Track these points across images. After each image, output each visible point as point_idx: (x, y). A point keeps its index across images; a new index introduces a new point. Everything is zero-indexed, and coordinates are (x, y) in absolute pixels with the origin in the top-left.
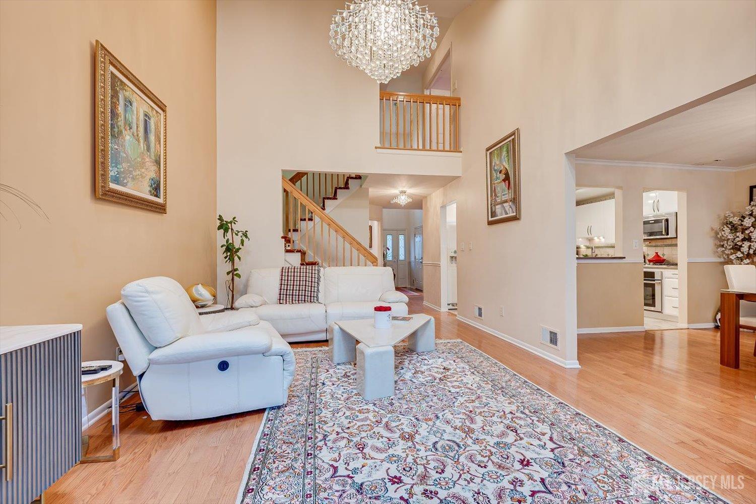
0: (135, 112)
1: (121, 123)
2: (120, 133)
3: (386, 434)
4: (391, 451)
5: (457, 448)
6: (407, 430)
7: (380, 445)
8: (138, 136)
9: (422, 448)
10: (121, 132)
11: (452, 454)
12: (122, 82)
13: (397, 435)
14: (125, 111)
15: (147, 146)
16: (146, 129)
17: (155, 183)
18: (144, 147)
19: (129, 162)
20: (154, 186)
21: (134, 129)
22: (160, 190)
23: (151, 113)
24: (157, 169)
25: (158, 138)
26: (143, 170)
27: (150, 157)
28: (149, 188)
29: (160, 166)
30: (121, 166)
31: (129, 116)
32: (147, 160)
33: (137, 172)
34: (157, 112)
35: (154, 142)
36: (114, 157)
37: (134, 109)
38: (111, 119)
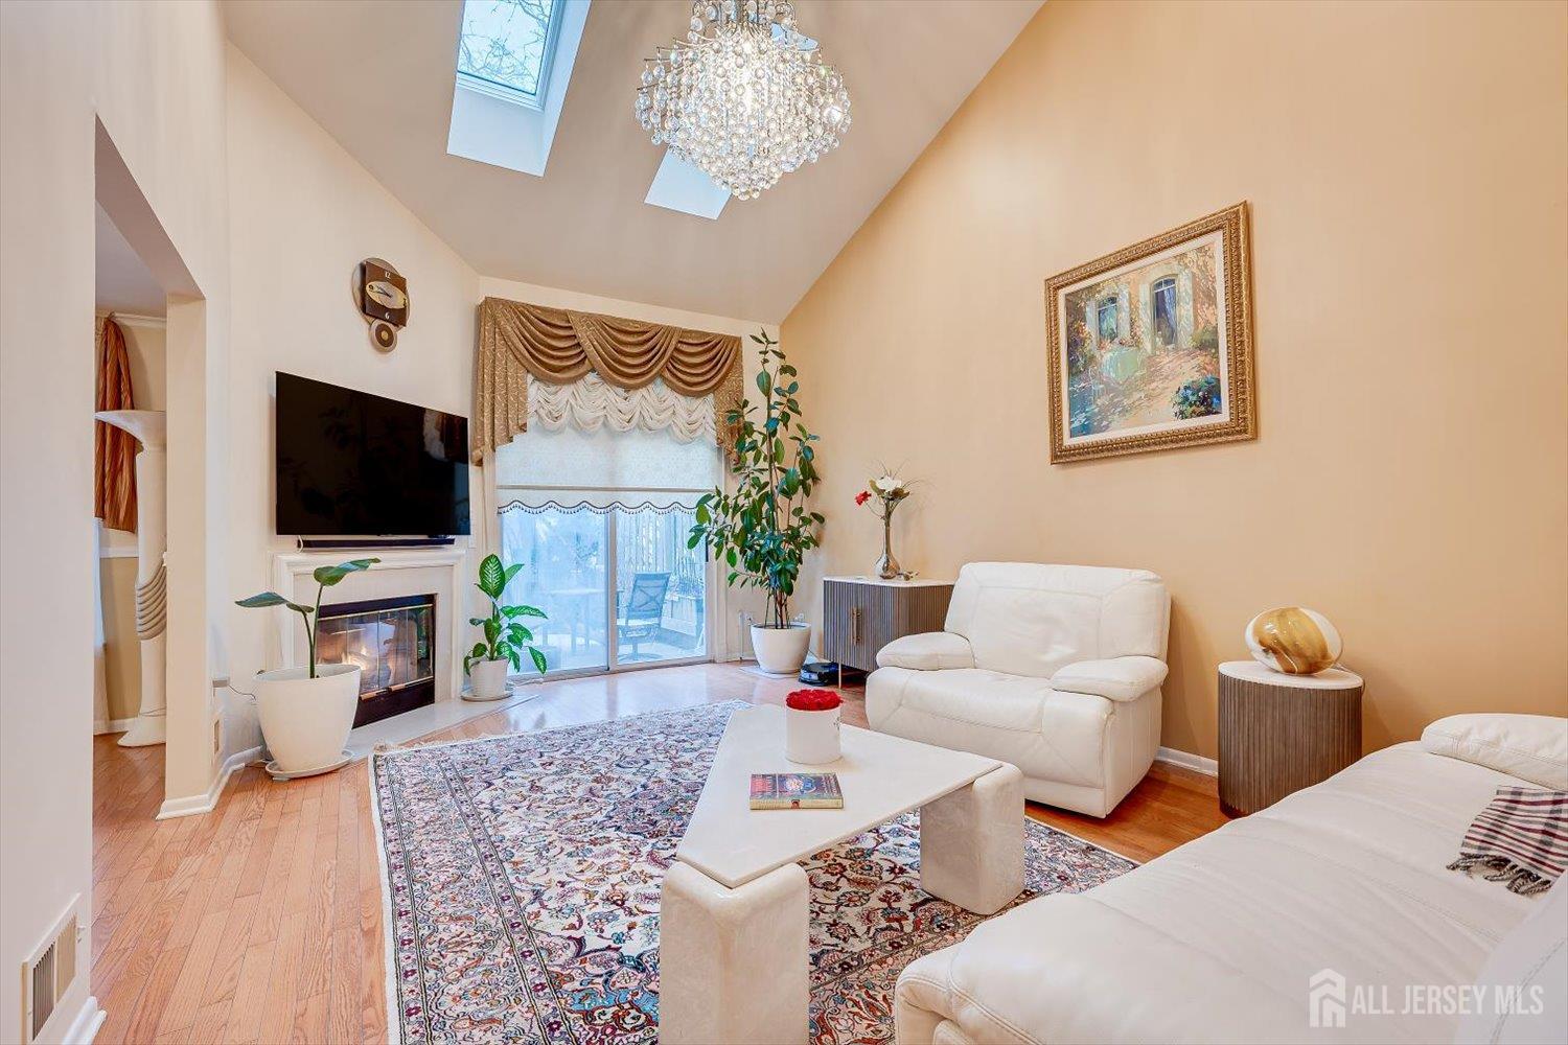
0: (1125, 305)
1: (1091, 346)
2: (1090, 361)
8: (1134, 336)
10: (1092, 358)
12: (1089, 288)
14: (1100, 321)
15: (1163, 336)
16: (1160, 308)
17: (1199, 390)
18: (1154, 344)
19: (1113, 390)
20: (1195, 398)
21: (1125, 333)
22: (1219, 399)
23: (1175, 267)
24: (1207, 360)
25: (1206, 296)
26: (1154, 385)
27: (1176, 350)
28: (1177, 409)
29: (1217, 347)
30: (1094, 406)
31: (1110, 323)
32: (1167, 361)
33: (1136, 396)
34: (1200, 249)
35: (1191, 312)
36: (1079, 402)
37: (1123, 302)
38: (1070, 353)
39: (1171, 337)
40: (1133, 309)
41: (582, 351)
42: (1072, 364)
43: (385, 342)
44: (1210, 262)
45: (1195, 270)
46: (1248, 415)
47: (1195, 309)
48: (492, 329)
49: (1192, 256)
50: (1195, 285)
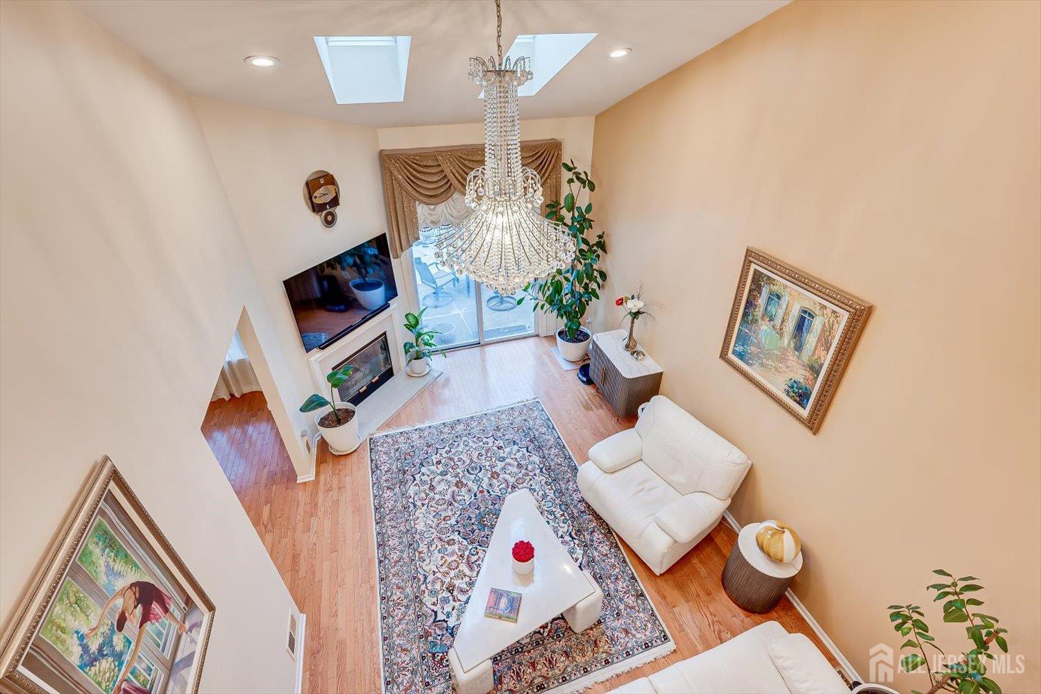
0: (784, 307)
1: (759, 312)
2: (755, 321)
3: (507, 477)
4: (503, 464)
5: (469, 469)
6: (495, 481)
7: (510, 468)
8: (781, 329)
9: (487, 467)
10: (757, 320)
11: (473, 465)
12: (769, 278)
13: (501, 476)
14: (768, 304)
15: (795, 343)
16: (800, 326)
17: (800, 389)
18: (789, 343)
19: (761, 348)
20: (797, 390)
21: (778, 322)
22: (808, 401)
23: (817, 311)
24: (811, 377)
25: (825, 342)
26: (780, 365)
27: (799, 358)
28: (786, 387)
29: (818, 375)
30: (748, 348)
31: (772, 309)
32: (792, 357)
33: (770, 363)
34: (834, 312)
35: (814, 345)
36: (743, 339)
37: (784, 303)
38: (746, 307)
39: (799, 348)
40: (786, 313)
41: (449, 180)
42: (745, 314)
43: (330, 222)
44: (836, 325)
45: (826, 321)
46: (816, 422)
47: (817, 345)
48: (390, 177)
49: (828, 312)
50: (823, 331)
